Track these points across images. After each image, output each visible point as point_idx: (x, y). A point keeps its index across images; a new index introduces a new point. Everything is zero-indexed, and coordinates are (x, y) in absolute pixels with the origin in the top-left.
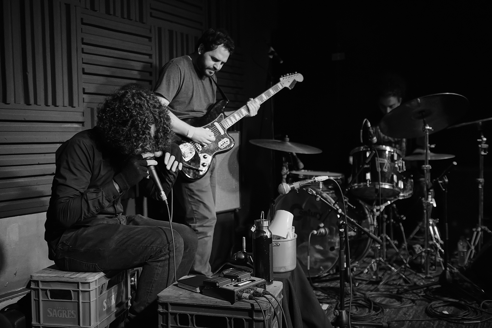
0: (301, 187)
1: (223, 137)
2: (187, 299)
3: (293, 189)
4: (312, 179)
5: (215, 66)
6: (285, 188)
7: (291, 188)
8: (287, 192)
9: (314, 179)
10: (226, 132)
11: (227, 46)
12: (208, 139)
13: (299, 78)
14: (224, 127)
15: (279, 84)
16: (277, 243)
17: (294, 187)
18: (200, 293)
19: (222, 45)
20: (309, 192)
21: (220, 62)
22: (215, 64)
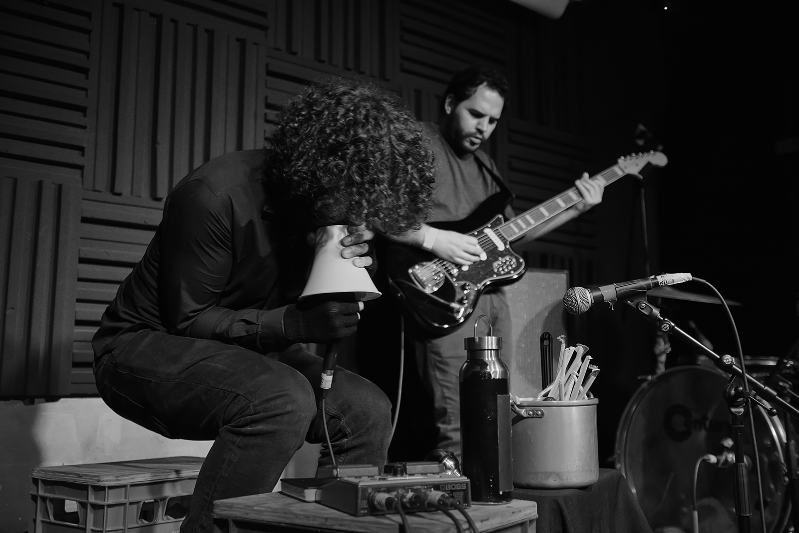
0: (622, 298)
1: (502, 254)
2: (266, 511)
3: (599, 302)
4: (648, 280)
5: (480, 127)
6: (578, 297)
7: (595, 298)
8: (585, 308)
9: (655, 278)
10: (508, 246)
11: (493, 86)
12: (466, 250)
13: (659, 159)
14: (503, 237)
15: (616, 168)
16: (537, 411)
17: (602, 296)
18: (316, 502)
19: (485, 84)
20: (642, 309)
21: (486, 119)
22: (479, 124)
